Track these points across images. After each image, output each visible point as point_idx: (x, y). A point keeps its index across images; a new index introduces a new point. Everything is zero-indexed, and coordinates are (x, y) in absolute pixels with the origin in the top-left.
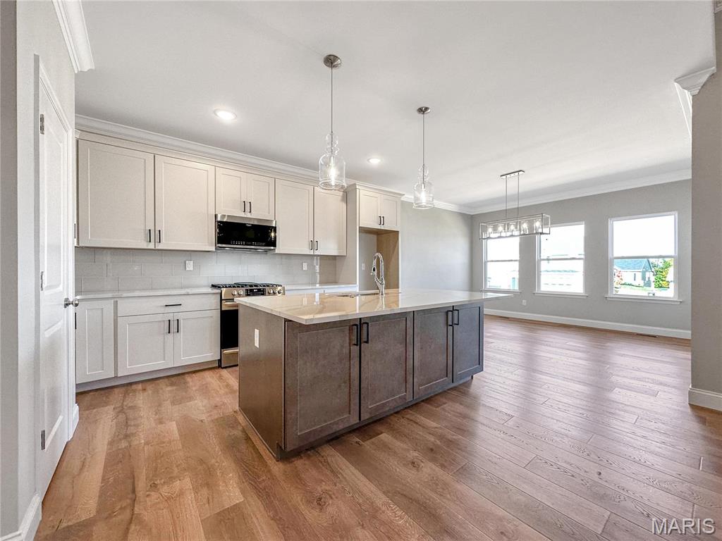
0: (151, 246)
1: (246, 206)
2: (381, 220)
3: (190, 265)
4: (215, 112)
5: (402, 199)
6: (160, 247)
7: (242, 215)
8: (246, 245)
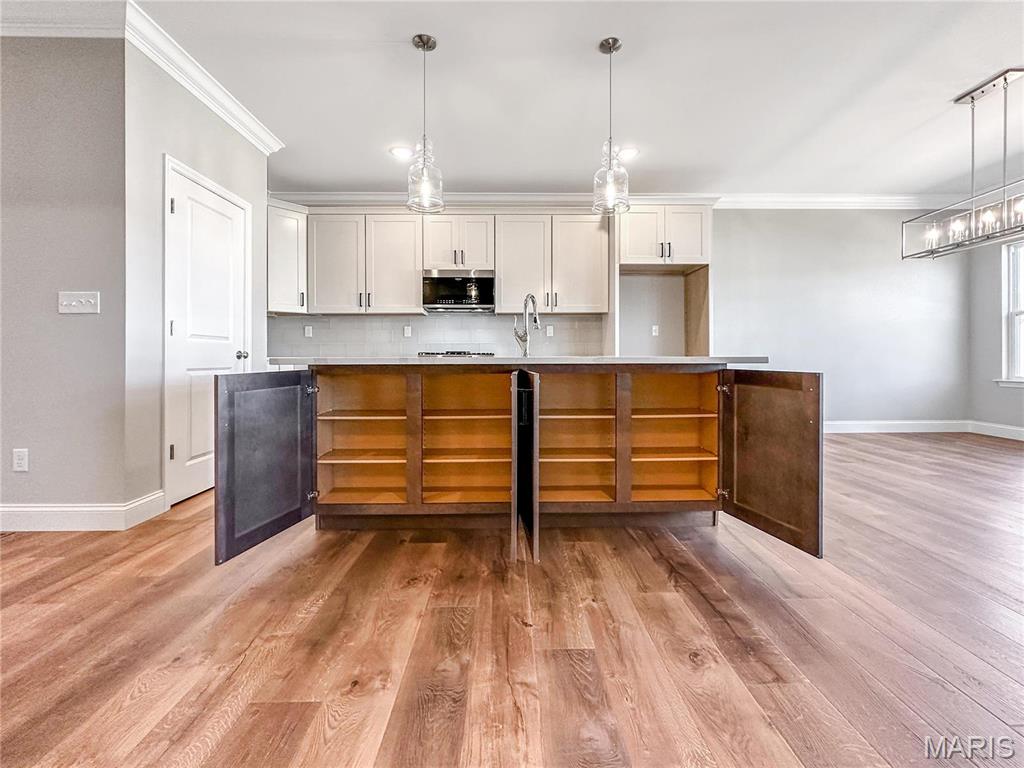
0: (362, 311)
1: (459, 256)
2: (665, 249)
3: (408, 331)
4: (390, 151)
5: (715, 207)
6: (370, 311)
7: (454, 267)
8: (455, 303)
